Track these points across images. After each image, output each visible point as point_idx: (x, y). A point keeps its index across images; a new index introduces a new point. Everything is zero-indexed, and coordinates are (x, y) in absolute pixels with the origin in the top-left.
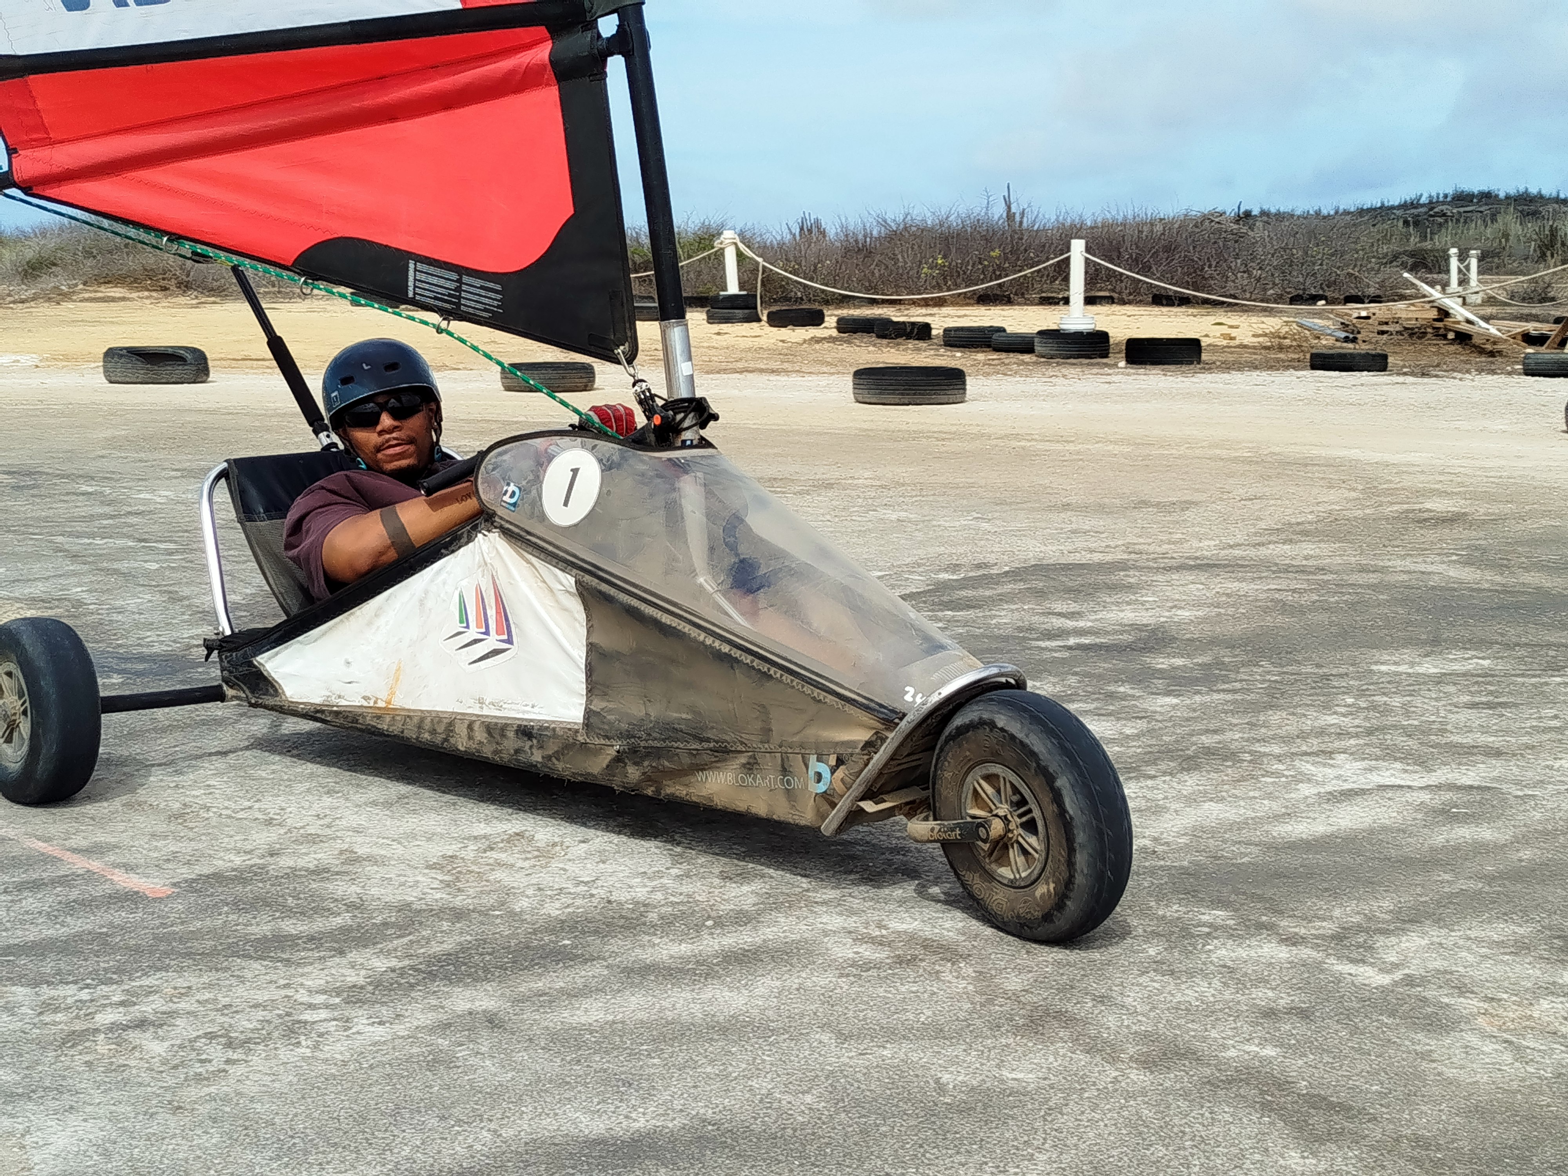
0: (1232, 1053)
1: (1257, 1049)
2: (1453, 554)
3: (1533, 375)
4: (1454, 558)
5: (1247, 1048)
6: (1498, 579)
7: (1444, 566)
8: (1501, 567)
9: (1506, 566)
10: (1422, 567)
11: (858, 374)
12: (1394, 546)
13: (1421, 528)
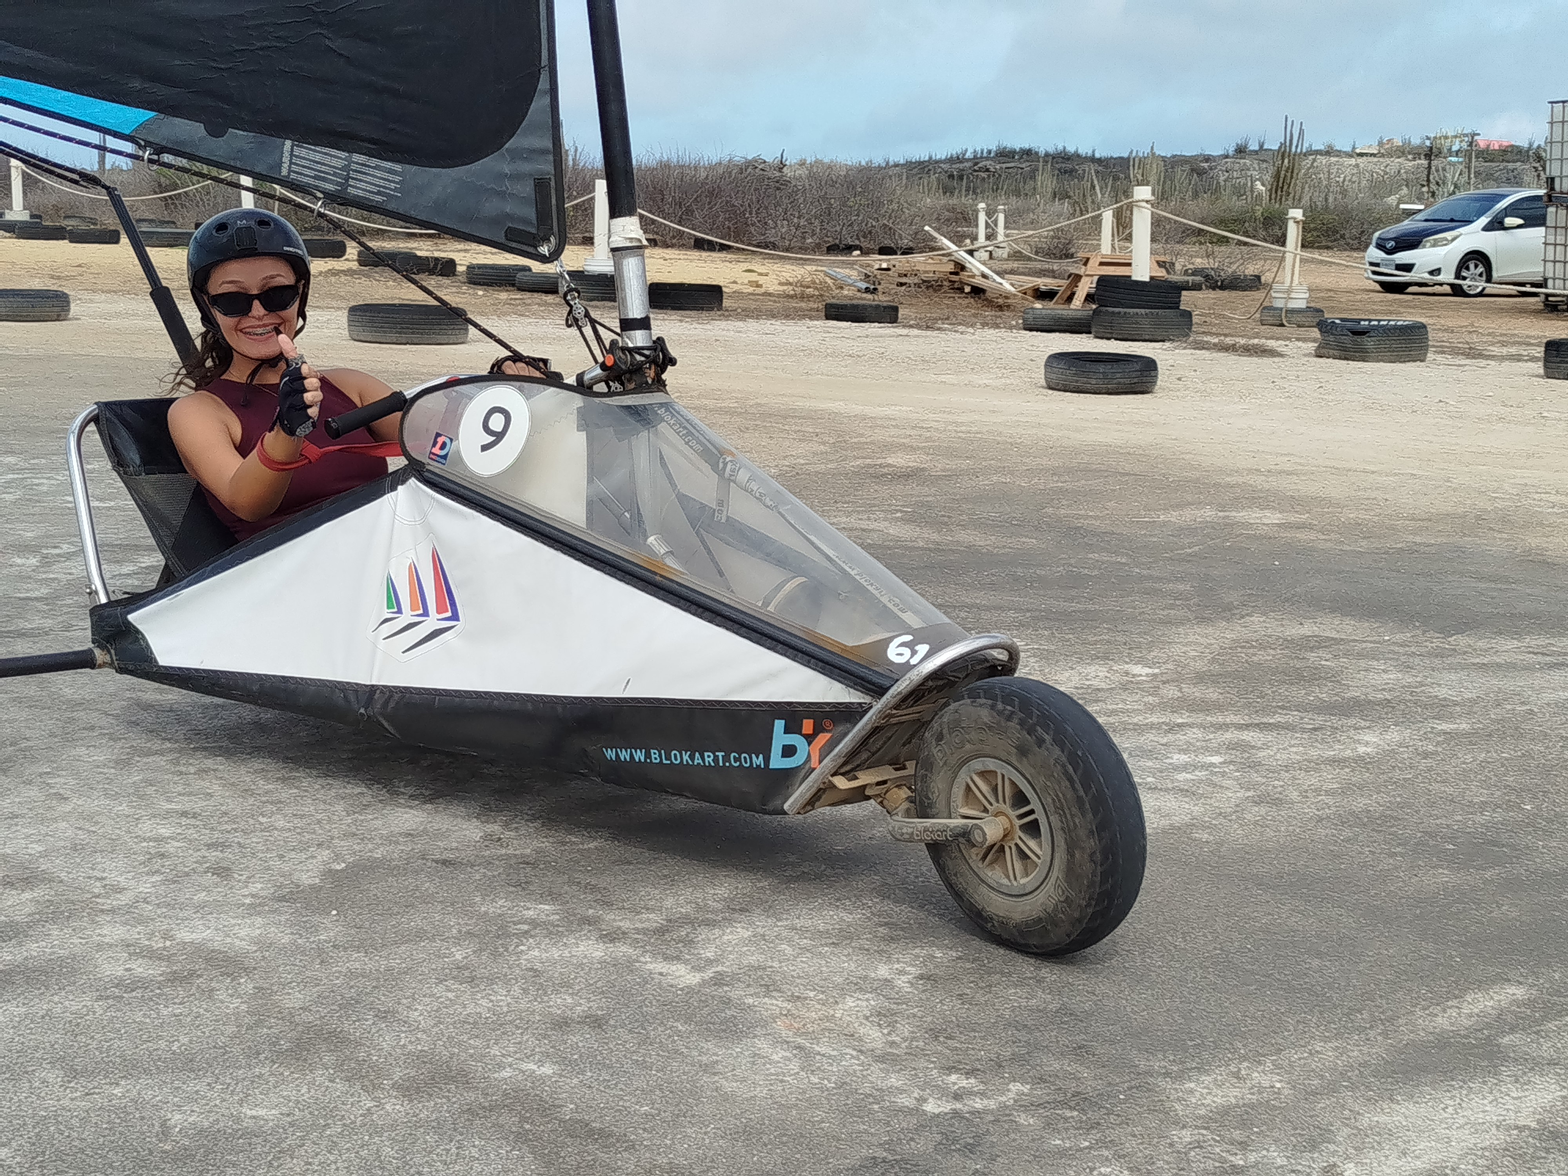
2: (897, 511)
4: (899, 515)
5: (525, 1066)
6: (935, 537)
7: (886, 524)
8: (939, 524)
9: (946, 524)
10: (864, 525)
11: (353, 310)
12: (846, 503)
13: (877, 484)
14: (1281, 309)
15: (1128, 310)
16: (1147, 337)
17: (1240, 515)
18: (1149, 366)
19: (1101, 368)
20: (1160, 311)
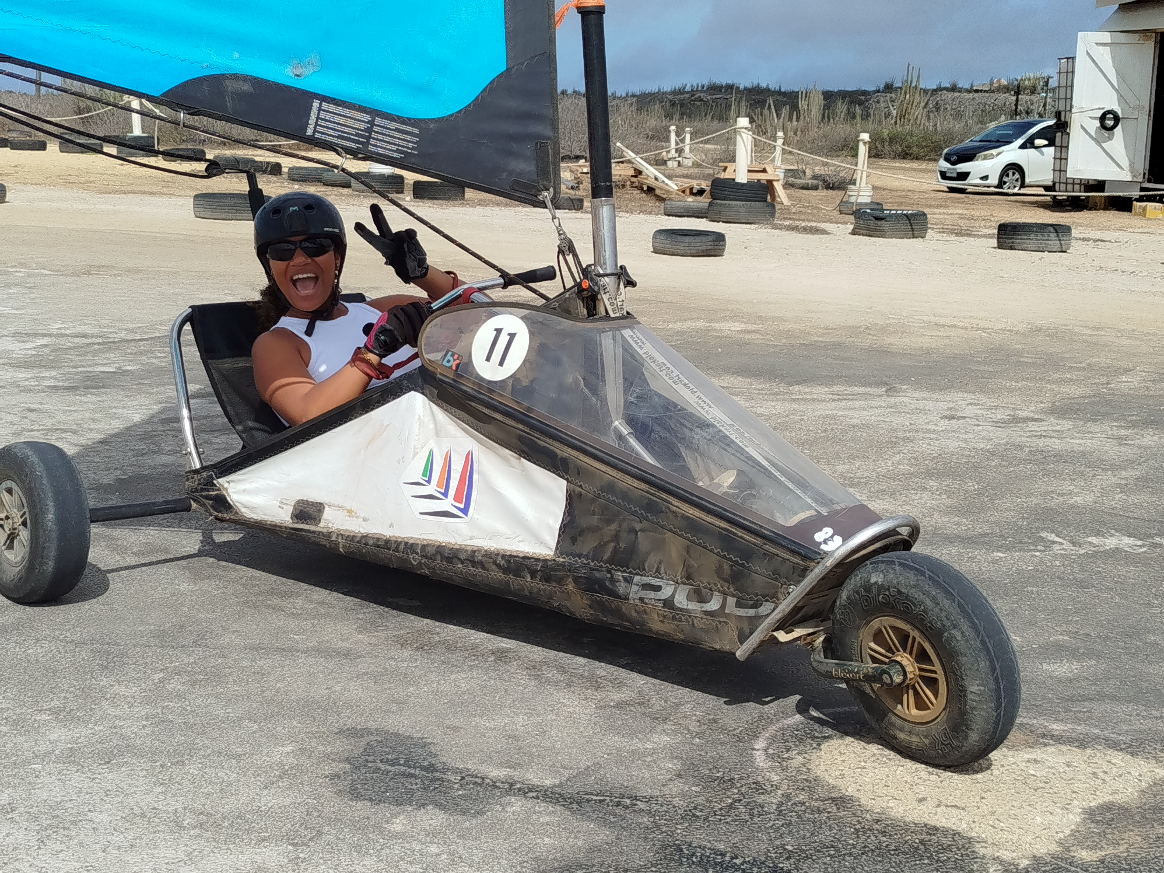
3: (669, 215)
11: (196, 197)
14: (853, 203)
15: (731, 202)
16: (744, 221)
18: (720, 238)
19: (687, 239)
20: (753, 203)
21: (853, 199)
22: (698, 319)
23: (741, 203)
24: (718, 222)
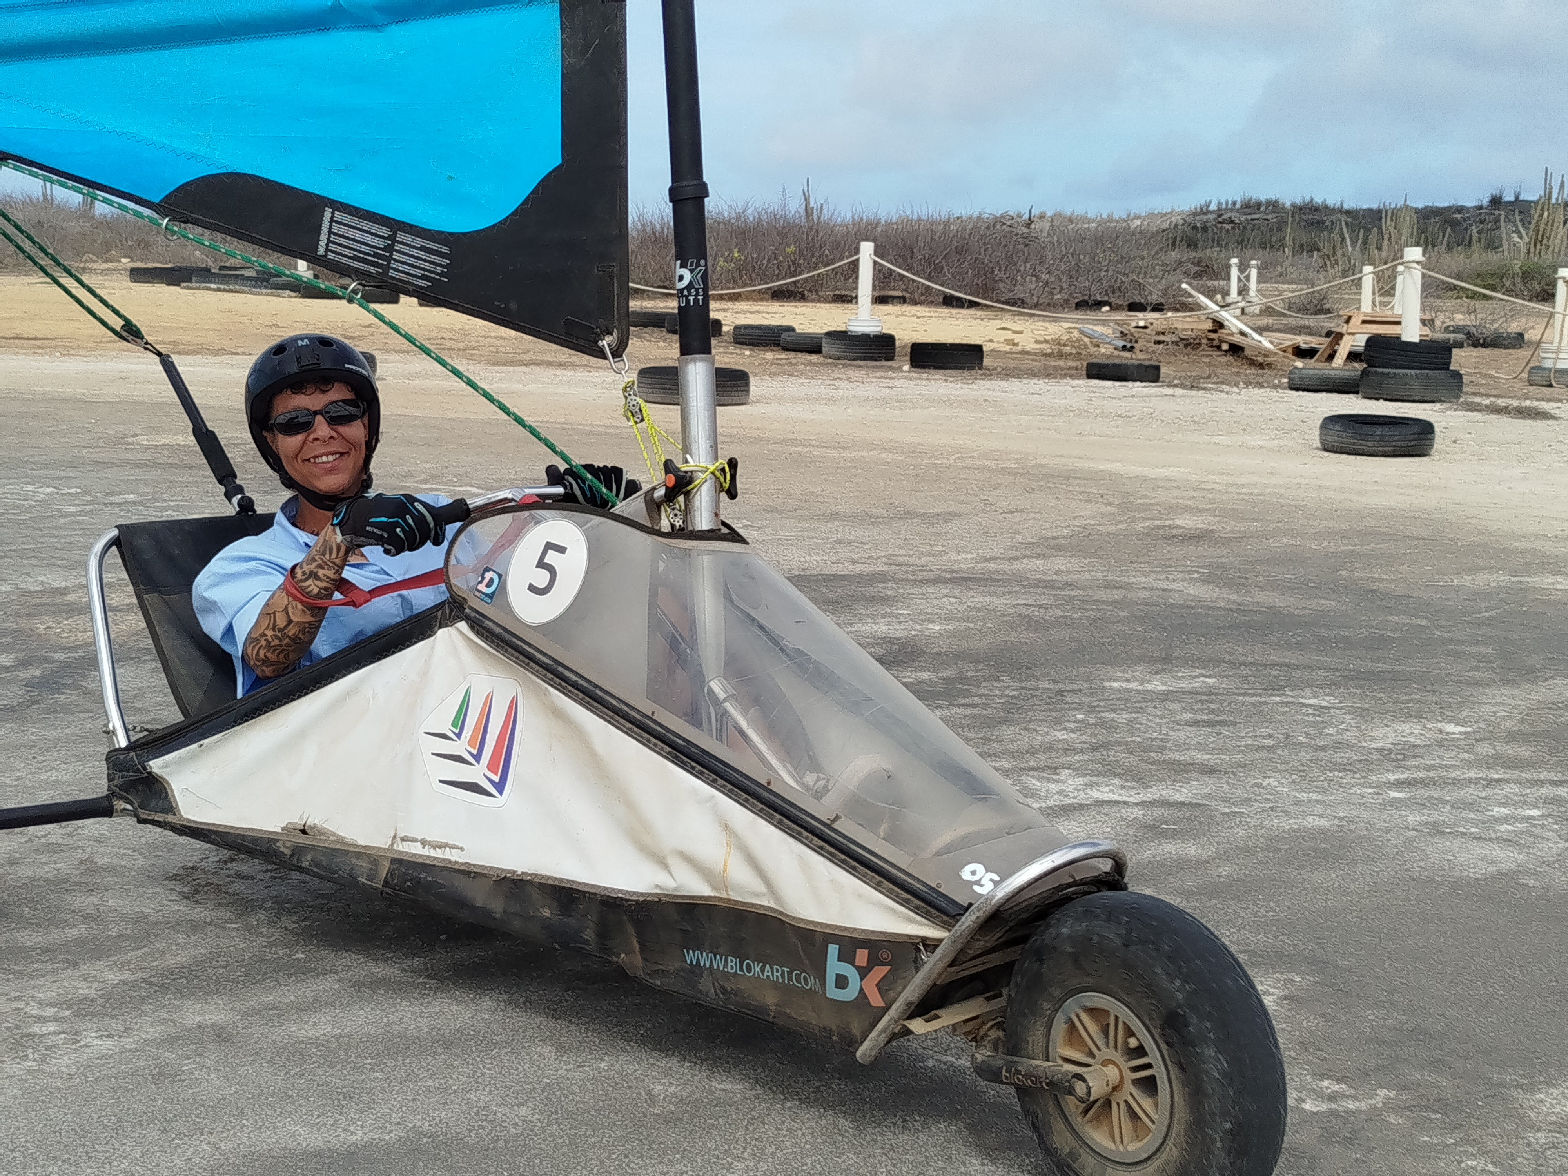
0: (930, 1063)
1: (953, 1060)
2: (1194, 572)
3: (1297, 390)
4: (1196, 575)
5: (944, 1058)
6: (1234, 597)
7: (1185, 584)
8: (1237, 585)
9: (1244, 585)
10: (1164, 585)
11: (643, 373)
12: (1141, 563)
13: (1169, 545)
14: (1549, 370)
15: (1397, 371)
16: (1417, 398)
17: (1535, 581)
18: (1426, 429)
19: (1379, 431)
20: (1430, 372)
21: (1548, 364)
22: (1493, 569)
23: (1413, 372)
24: (1377, 399)
